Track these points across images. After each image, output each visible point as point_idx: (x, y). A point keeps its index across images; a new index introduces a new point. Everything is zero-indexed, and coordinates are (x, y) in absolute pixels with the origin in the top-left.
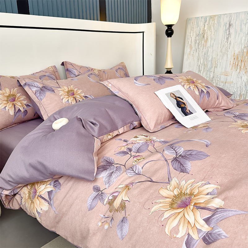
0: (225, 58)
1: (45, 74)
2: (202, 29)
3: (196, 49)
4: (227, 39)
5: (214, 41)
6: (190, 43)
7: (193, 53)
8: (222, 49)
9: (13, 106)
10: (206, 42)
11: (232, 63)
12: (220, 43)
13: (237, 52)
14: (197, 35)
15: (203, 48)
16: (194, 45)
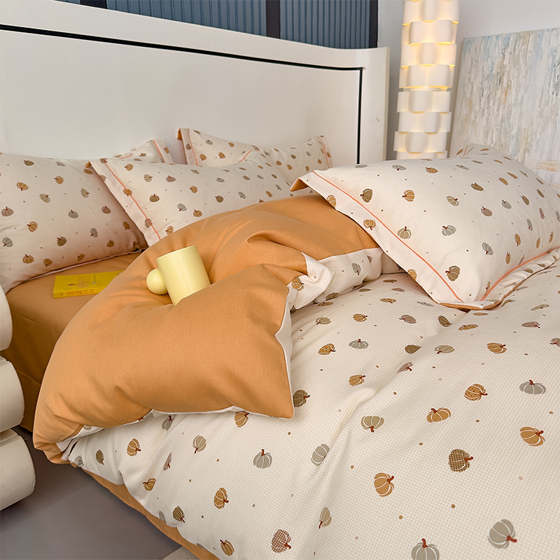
0: (549, 129)
2: (497, 63)
3: (482, 110)
5: (526, 91)
6: (468, 95)
7: (476, 117)
8: (542, 110)
10: (507, 93)
12: (539, 96)
14: (486, 76)
15: (499, 108)
16: (478, 100)
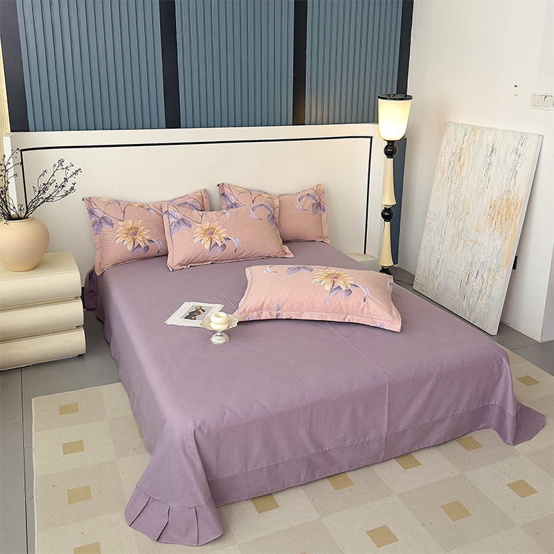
1: (187, 201)
2: (459, 145)
4: (487, 170)
6: (442, 164)
7: (444, 182)
8: (478, 186)
9: (133, 241)
10: (462, 168)
11: (487, 213)
13: (495, 197)
14: (453, 153)
16: (447, 169)
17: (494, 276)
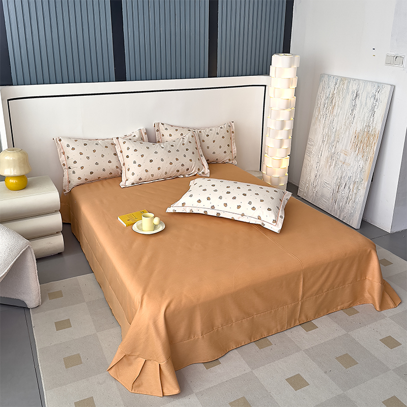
0: (347, 133)
2: (332, 91)
4: (352, 110)
5: (341, 109)
6: (319, 105)
7: (320, 118)
8: (346, 122)
10: (334, 108)
11: (352, 142)
12: (346, 114)
13: (358, 130)
14: (327, 97)
15: (330, 115)
16: (322, 109)
17: (357, 187)
